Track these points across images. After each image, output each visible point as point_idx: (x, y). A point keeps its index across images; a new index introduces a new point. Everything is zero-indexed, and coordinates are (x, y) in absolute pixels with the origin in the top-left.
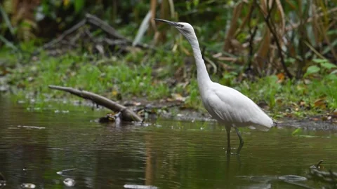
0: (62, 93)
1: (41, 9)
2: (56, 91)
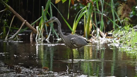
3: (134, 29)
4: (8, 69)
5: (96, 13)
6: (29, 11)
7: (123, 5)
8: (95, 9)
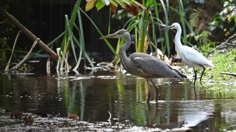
0: (229, 76)
1: (213, 23)
2: (225, 75)
3: (217, 49)
4: (12, 119)
5: (155, 24)
6: (44, 24)
7: (199, 11)
8: (152, 18)
